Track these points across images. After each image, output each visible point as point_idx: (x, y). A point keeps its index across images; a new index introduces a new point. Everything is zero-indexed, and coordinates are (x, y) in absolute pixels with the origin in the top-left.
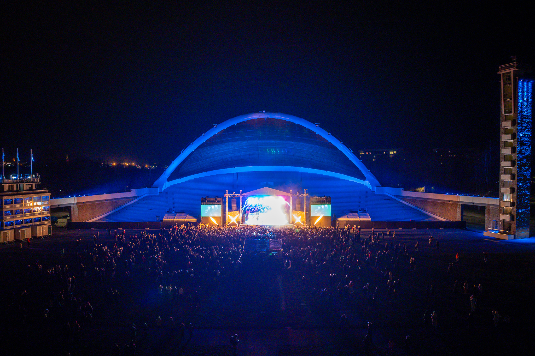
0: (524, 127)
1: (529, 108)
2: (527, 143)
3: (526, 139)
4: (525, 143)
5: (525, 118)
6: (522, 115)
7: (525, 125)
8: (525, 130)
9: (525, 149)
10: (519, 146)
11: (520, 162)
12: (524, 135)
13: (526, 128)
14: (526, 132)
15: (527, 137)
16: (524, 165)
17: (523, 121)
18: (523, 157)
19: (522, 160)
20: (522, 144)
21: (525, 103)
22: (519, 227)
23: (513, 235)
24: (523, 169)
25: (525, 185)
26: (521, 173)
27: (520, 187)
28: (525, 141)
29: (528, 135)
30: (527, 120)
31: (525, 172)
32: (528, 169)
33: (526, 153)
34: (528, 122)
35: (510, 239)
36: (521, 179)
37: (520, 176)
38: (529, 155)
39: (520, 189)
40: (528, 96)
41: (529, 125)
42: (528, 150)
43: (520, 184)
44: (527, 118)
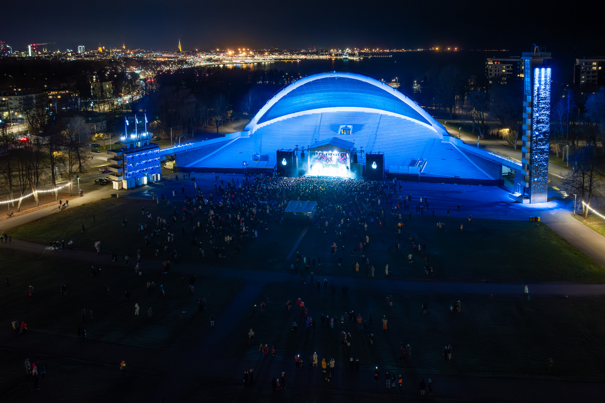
0: (542, 107)
2: (545, 121)
6: (538, 98)
9: (543, 126)
10: (535, 124)
11: (537, 138)
12: (541, 114)
14: (544, 111)
15: (545, 116)
16: (541, 140)
17: (540, 103)
18: (540, 133)
19: (539, 136)
20: (538, 122)
21: (543, 87)
22: (535, 193)
23: (529, 200)
24: (540, 144)
25: (541, 158)
26: (537, 147)
27: (536, 159)
28: (543, 119)
29: (545, 114)
30: (545, 101)
31: (542, 146)
32: (545, 143)
33: (544, 130)
34: (546, 102)
35: (526, 203)
36: (538, 152)
37: (536, 150)
38: (547, 131)
39: (536, 161)
40: (546, 80)
41: (548, 105)
42: (545, 127)
43: (536, 157)
44: (544, 100)
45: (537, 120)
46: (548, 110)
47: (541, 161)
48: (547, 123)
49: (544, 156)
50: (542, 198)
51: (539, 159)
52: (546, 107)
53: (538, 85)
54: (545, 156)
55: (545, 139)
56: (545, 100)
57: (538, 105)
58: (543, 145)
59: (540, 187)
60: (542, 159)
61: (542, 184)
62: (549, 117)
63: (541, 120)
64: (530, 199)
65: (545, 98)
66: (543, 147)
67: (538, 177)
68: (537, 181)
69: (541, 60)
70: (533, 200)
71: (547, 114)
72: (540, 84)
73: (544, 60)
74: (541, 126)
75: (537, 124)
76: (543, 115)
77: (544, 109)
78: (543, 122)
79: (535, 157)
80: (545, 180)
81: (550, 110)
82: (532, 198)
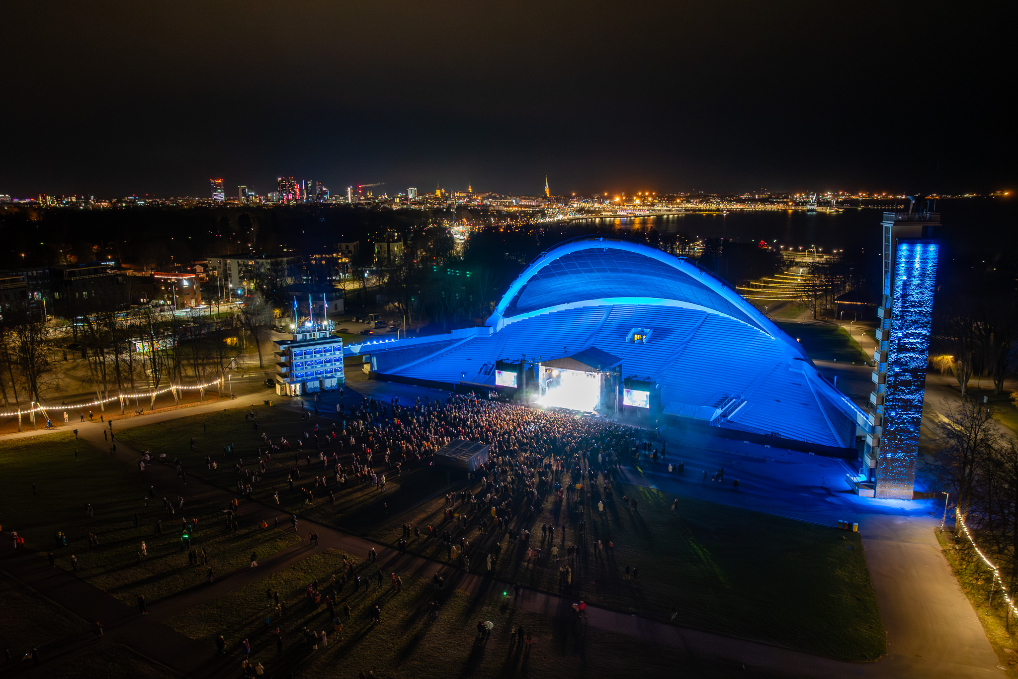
0: (912, 320)
1: (926, 288)
2: (917, 348)
3: (914, 341)
4: (910, 347)
5: (913, 306)
6: (904, 302)
7: (913, 318)
8: (914, 325)
9: (911, 357)
10: (894, 353)
11: (896, 378)
12: (910, 334)
13: (915, 322)
14: (915, 329)
15: (918, 338)
16: (906, 384)
17: (909, 312)
18: (905, 371)
19: (901, 376)
20: (901, 348)
21: (916, 282)
22: (885, 480)
23: (873, 491)
24: (903, 390)
25: (905, 416)
26: (896, 396)
27: (892, 418)
28: (912, 344)
29: (919, 334)
30: (920, 309)
31: (907, 394)
32: (915, 390)
33: (914, 365)
34: (920, 312)
35: (866, 494)
36: (898, 405)
37: (892, 401)
38: (922, 366)
39: (891, 422)
40: (923, 268)
41: (926, 317)
42: (917, 358)
43: (893, 414)
44: (918, 307)
45: (898, 345)
46: (926, 327)
47: (903, 423)
48: (922, 352)
49: (910, 414)
50: (901, 491)
51: (899, 418)
52: (922, 320)
53: (905, 278)
54: (913, 414)
55: (915, 382)
56: (921, 306)
57: (902, 317)
58: (911, 393)
59: (898, 470)
60: (905, 419)
61: (904, 466)
62: (926, 340)
63: (908, 346)
64: (875, 490)
65: (920, 304)
66: (909, 397)
67: (894, 452)
68: (892, 459)
69: (918, 228)
70: (882, 493)
71: (923, 335)
72: (910, 275)
73: (923, 227)
74: (907, 357)
75: (897, 352)
76: (913, 336)
77: (918, 323)
78: (913, 349)
79: (889, 414)
80: (909, 457)
81: (930, 328)
82: (878, 489)
